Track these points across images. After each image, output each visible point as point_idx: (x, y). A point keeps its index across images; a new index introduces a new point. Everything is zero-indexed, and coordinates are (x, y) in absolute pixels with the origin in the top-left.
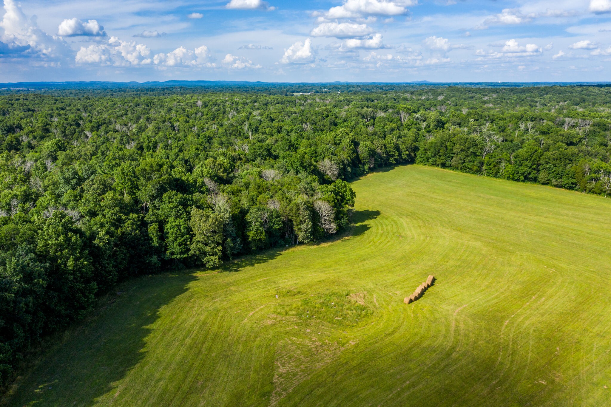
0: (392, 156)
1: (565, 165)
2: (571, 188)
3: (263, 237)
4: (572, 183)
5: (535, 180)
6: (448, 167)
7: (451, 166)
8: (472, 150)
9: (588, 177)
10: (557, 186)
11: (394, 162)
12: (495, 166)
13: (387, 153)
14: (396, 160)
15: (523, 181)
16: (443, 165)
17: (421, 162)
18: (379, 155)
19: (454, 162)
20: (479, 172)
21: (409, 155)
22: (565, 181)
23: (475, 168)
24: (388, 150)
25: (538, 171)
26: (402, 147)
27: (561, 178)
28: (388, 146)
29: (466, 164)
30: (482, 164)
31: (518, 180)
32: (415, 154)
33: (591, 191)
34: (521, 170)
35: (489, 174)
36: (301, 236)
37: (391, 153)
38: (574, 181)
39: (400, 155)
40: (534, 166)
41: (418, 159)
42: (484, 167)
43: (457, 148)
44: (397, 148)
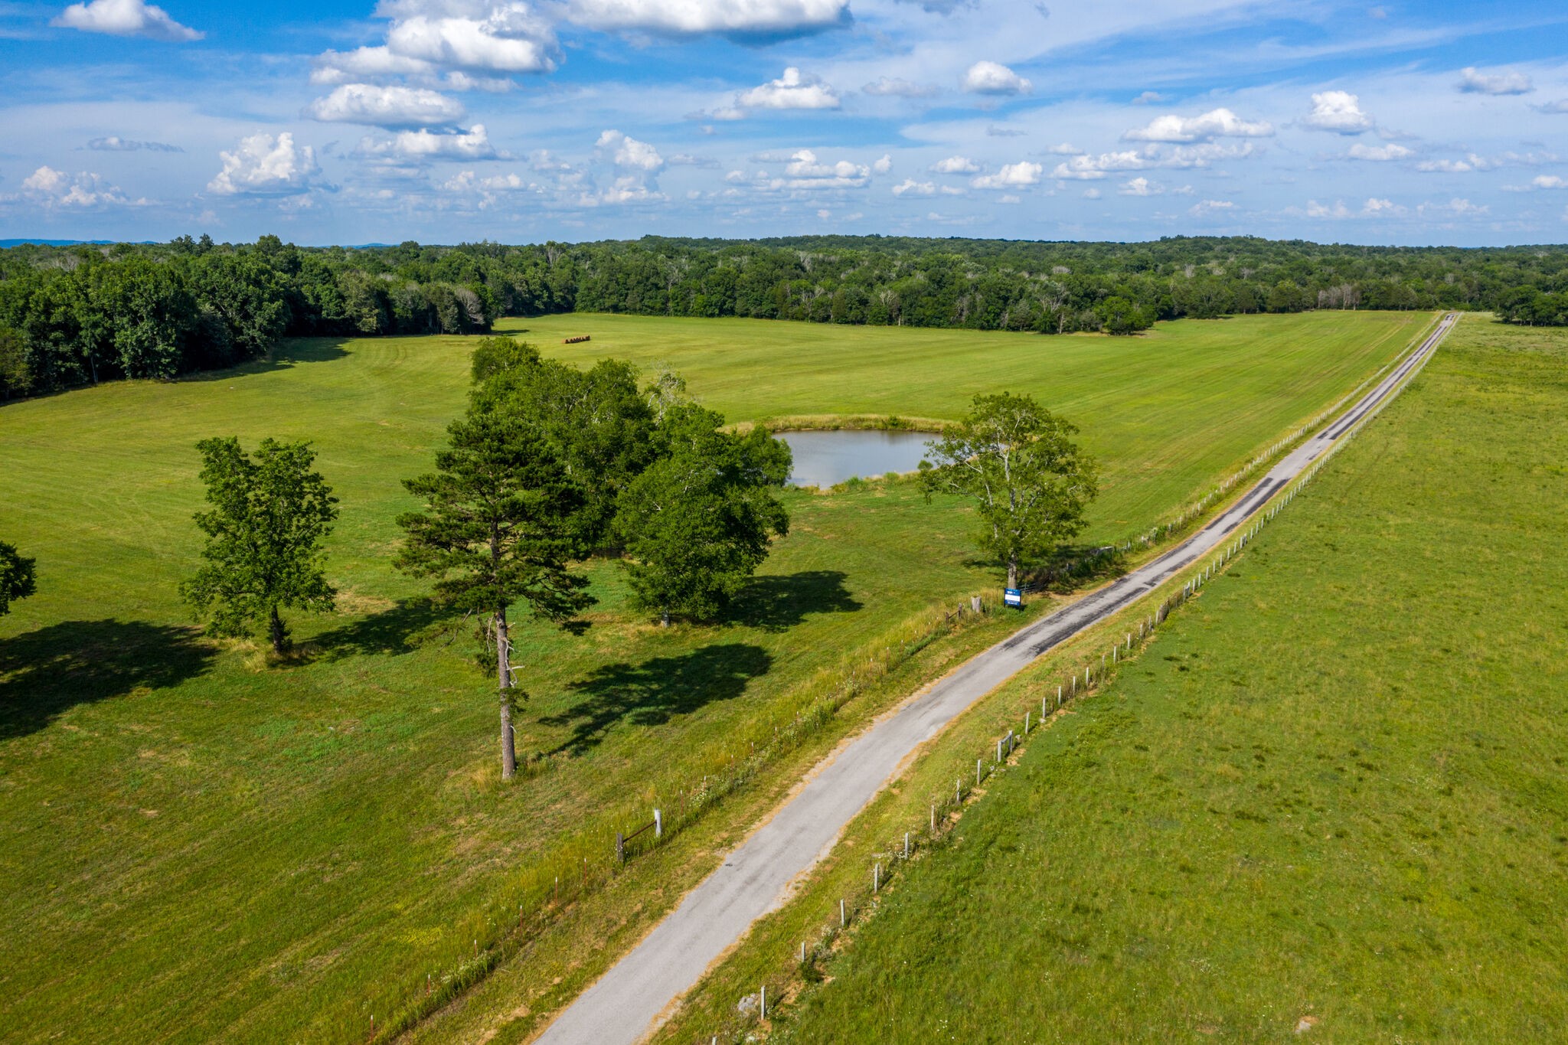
0: (539, 297)
1: (765, 289)
2: (772, 317)
3: (410, 315)
4: (773, 310)
5: (731, 312)
6: (621, 310)
7: (626, 309)
8: (652, 280)
9: (789, 300)
10: (759, 316)
11: (542, 307)
12: (682, 299)
13: (530, 292)
14: (545, 304)
15: (719, 315)
16: (616, 309)
17: (583, 309)
18: (520, 294)
19: (629, 303)
20: (663, 311)
21: (564, 298)
22: (766, 307)
23: (658, 306)
24: (531, 288)
25: (735, 299)
26: (553, 285)
27: (760, 305)
28: (530, 282)
29: (646, 302)
30: (667, 299)
31: (712, 315)
32: (574, 298)
33: (794, 318)
34: (714, 299)
35: (677, 313)
36: (446, 322)
37: (538, 293)
38: (774, 306)
39: (550, 297)
40: (729, 293)
41: (579, 305)
42: (670, 304)
43: (632, 280)
44: (545, 286)
